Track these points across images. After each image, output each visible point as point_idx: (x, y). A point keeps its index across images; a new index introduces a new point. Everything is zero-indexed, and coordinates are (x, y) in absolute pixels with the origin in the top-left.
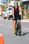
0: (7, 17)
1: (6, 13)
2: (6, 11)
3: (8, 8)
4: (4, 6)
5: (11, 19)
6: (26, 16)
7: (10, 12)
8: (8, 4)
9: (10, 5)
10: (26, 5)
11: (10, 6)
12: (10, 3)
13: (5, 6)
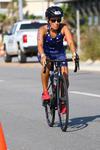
0: (16, 56)
1: (11, 42)
2: (11, 34)
3: (19, 24)
4: (4, 17)
5: (29, 59)
6: (82, 48)
7: (25, 36)
8: (18, 9)
9: (25, 13)
10: (81, 13)
11: (26, 17)
12: (24, 5)
13: (10, 16)
